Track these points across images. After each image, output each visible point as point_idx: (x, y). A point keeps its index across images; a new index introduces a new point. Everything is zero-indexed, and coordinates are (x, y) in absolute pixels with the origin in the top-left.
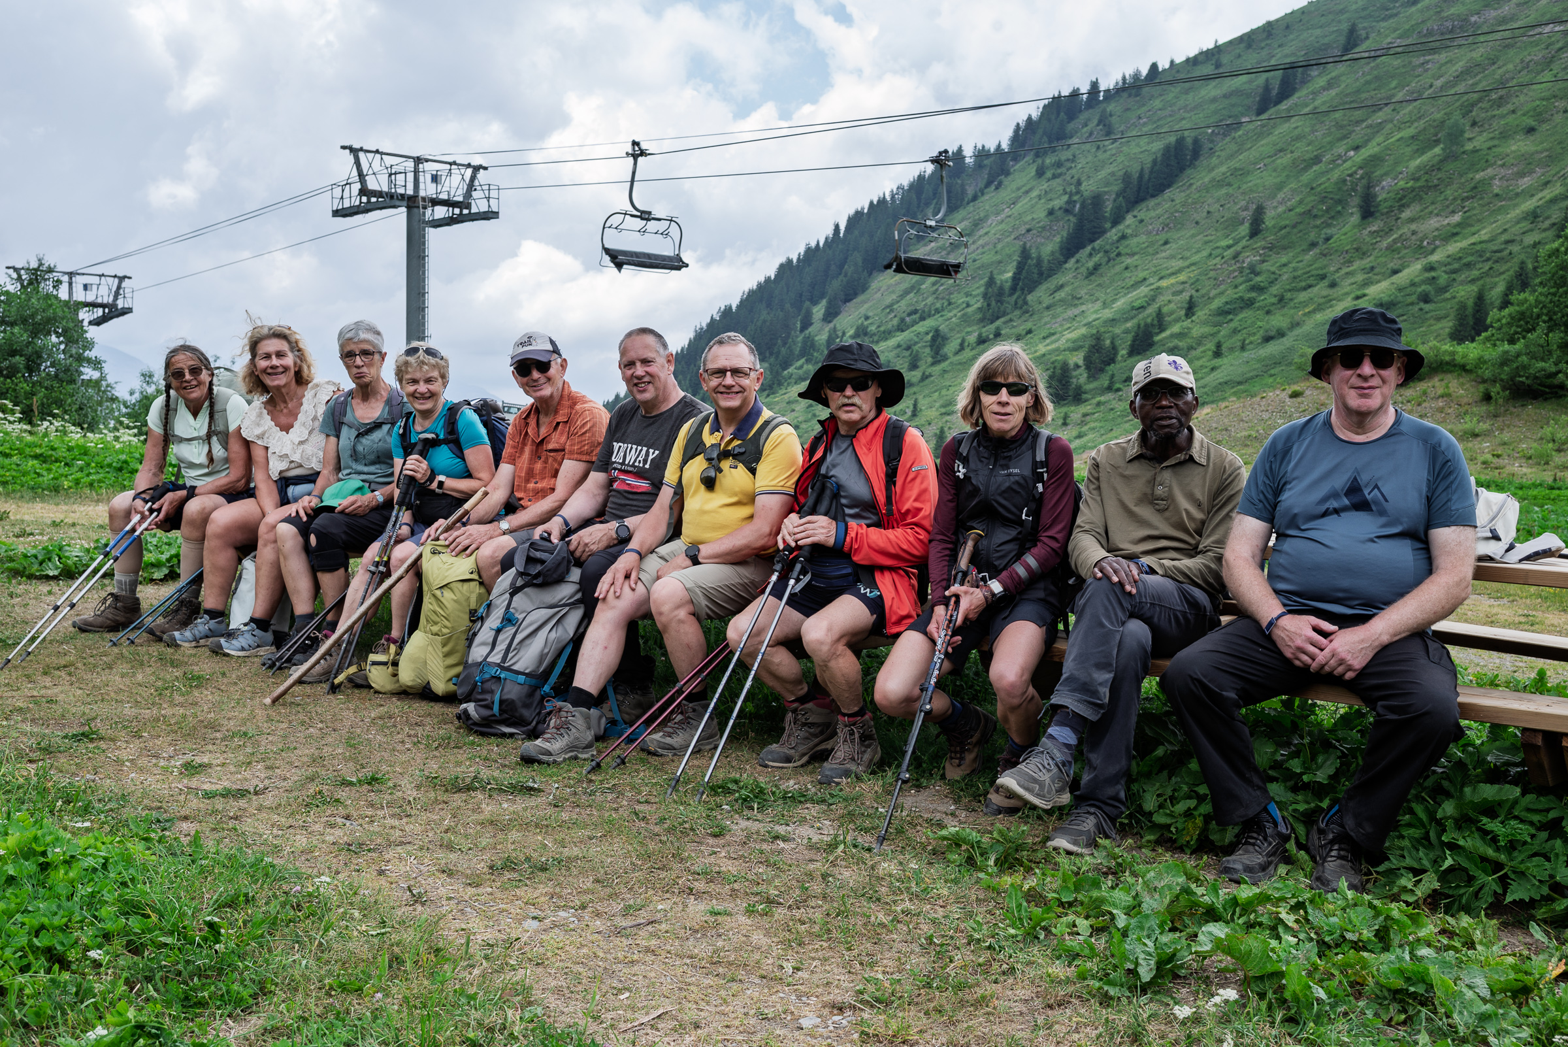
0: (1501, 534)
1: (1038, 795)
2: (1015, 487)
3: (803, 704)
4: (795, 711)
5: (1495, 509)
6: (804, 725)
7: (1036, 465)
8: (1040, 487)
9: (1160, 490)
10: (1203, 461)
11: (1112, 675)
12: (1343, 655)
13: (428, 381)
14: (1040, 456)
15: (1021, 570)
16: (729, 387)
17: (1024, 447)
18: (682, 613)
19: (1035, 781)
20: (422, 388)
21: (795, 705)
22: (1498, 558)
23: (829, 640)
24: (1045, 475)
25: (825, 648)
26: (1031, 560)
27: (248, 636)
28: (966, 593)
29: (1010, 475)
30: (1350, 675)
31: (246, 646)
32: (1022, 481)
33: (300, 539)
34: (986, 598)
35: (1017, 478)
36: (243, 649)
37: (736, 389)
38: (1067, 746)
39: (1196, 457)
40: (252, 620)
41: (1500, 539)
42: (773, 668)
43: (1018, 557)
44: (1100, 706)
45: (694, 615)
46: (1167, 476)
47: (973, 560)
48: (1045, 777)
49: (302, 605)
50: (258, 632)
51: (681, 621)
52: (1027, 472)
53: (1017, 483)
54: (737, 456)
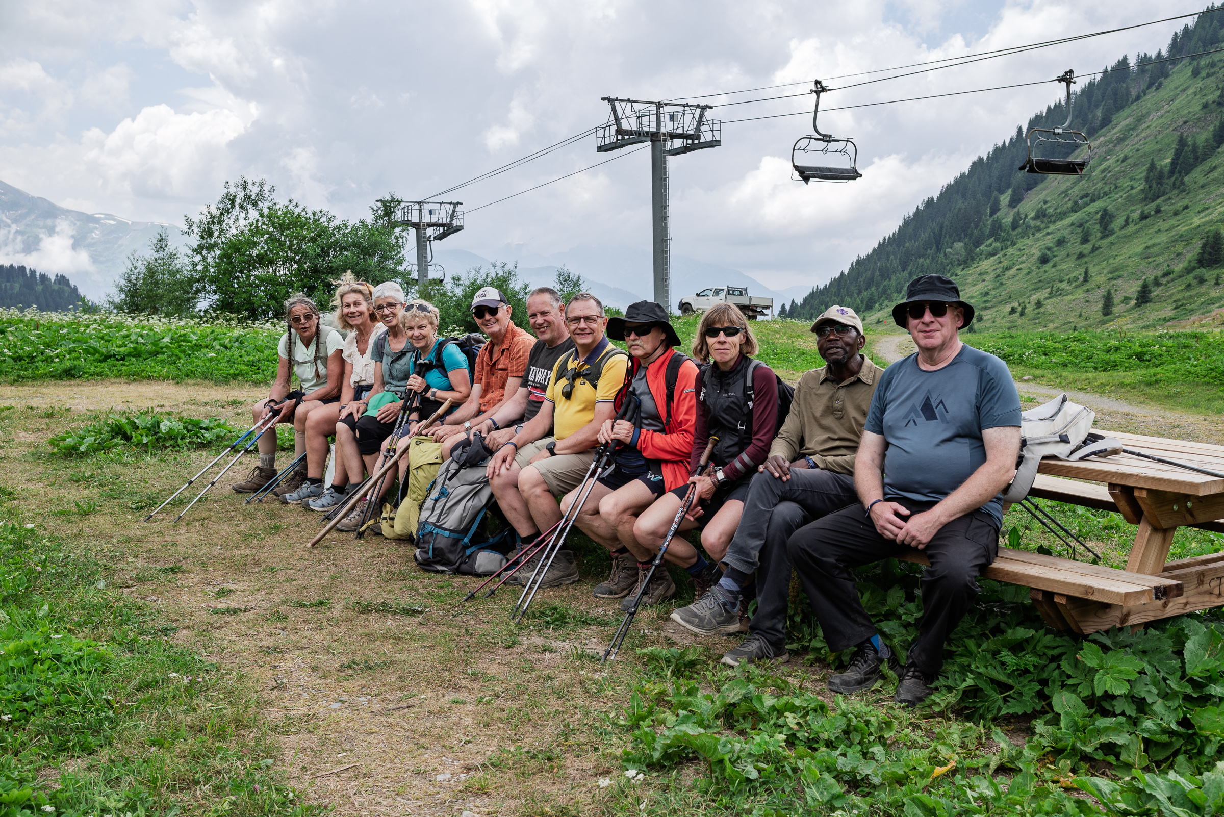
0: (1071, 438)
1: (697, 626)
2: (732, 406)
3: (622, 554)
4: (617, 558)
5: (1069, 419)
6: (624, 568)
7: (745, 388)
8: (751, 404)
9: (837, 405)
10: (870, 382)
11: (763, 542)
13: (420, 327)
14: (749, 383)
15: (738, 465)
16: (583, 330)
17: (739, 376)
18: (538, 490)
19: (696, 616)
20: (416, 332)
21: (616, 555)
22: (1061, 457)
23: (615, 512)
24: (753, 396)
25: (612, 518)
26: (745, 457)
27: (328, 497)
28: (699, 481)
29: (729, 397)
30: (920, 546)
31: (326, 504)
32: (736, 401)
33: (351, 432)
34: (714, 483)
35: (733, 399)
36: (323, 506)
37: (588, 331)
38: (729, 591)
39: (864, 379)
40: (333, 486)
41: (1068, 442)
42: (595, 529)
44: (753, 564)
45: (549, 491)
46: (842, 393)
47: (712, 457)
48: (707, 614)
49: (354, 478)
50: (335, 494)
51: (537, 496)
52: (740, 394)
53: (733, 402)
54: (585, 376)
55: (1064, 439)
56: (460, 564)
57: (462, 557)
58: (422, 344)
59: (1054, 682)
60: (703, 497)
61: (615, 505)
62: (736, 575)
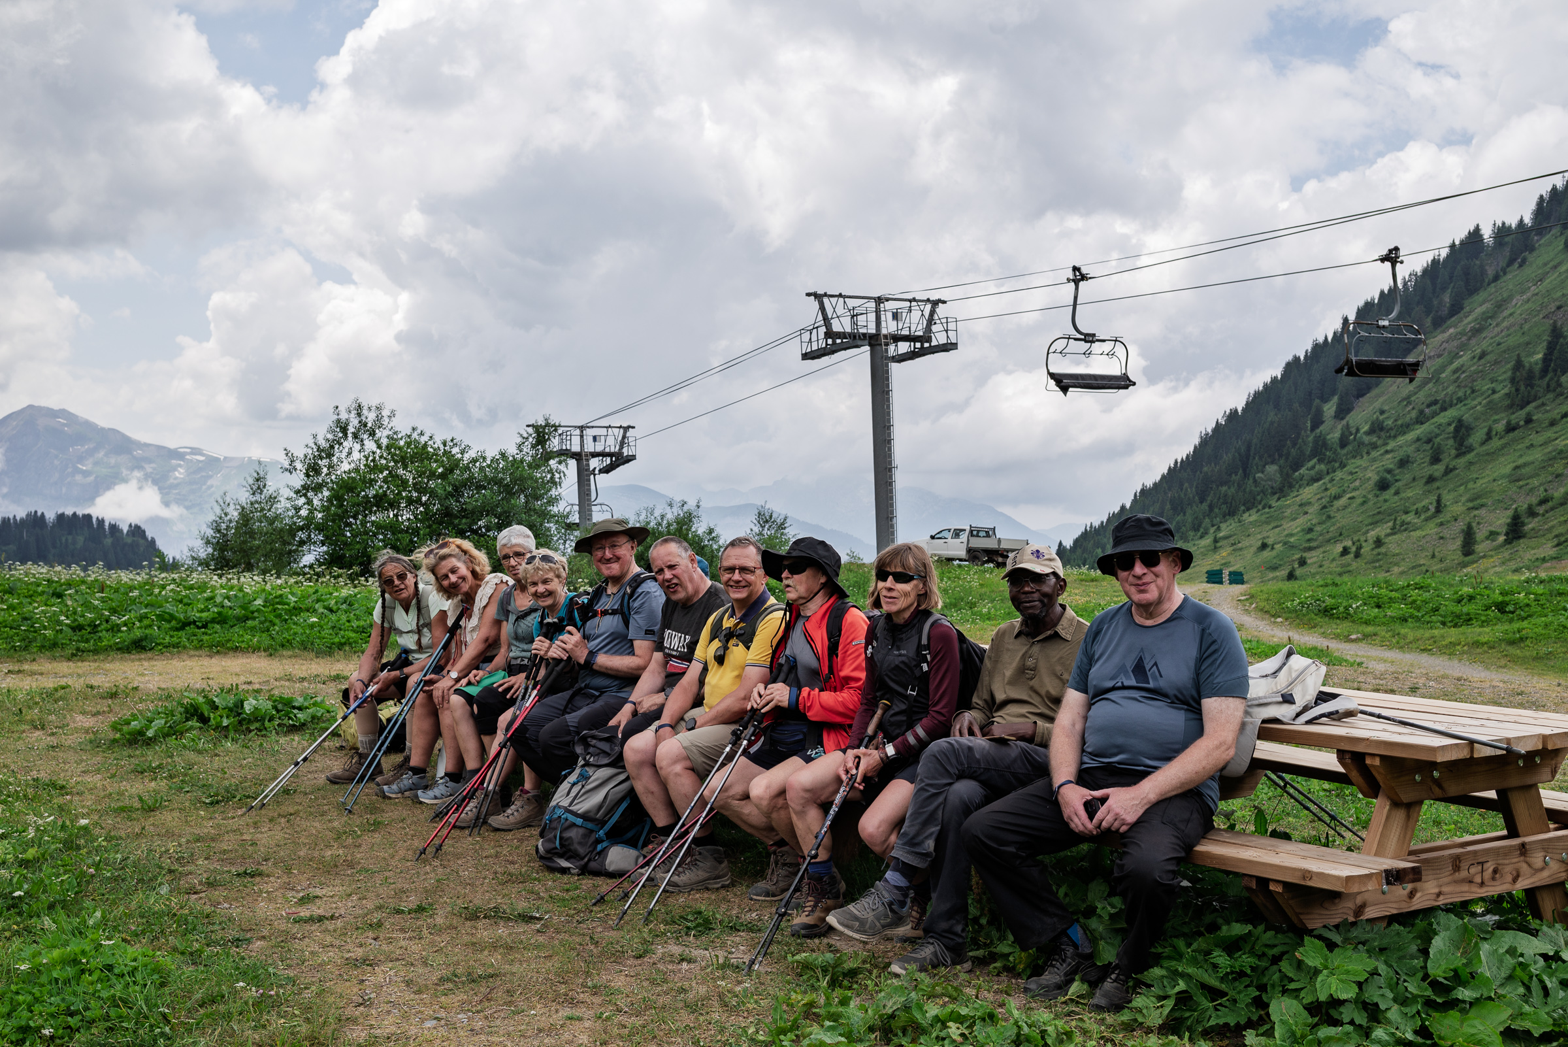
0: (1297, 697)
1: (858, 931)
2: (902, 666)
3: (780, 847)
4: (774, 853)
5: (1294, 675)
7: (920, 647)
8: (925, 667)
9: (1030, 662)
10: (1069, 637)
11: (938, 828)
12: (1118, 810)
13: (545, 582)
14: (924, 641)
15: (911, 740)
16: (738, 582)
17: (914, 632)
18: (679, 768)
19: (856, 918)
20: (541, 588)
21: (773, 848)
22: (1284, 720)
24: (928, 657)
25: (765, 803)
26: (920, 731)
27: (442, 787)
28: (865, 754)
29: (900, 655)
30: (1124, 829)
31: (438, 794)
32: (907, 661)
33: (468, 707)
34: (881, 759)
35: (904, 659)
36: (436, 798)
37: (743, 584)
38: (897, 887)
39: (1063, 633)
40: (446, 774)
41: (1294, 703)
42: (745, 818)
43: (910, 726)
44: (927, 855)
45: (691, 768)
46: (1036, 649)
47: (880, 726)
48: (869, 916)
49: (471, 763)
50: (450, 784)
51: (677, 775)
52: (912, 653)
53: (903, 662)
54: (739, 636)
55: (1288, 699)
56: (589, 860)
57: (592, 852)
58: (549, 602)
59: (1273, 986)
60: (869, 775)
61: (768, 787)
62: (905, 869)
